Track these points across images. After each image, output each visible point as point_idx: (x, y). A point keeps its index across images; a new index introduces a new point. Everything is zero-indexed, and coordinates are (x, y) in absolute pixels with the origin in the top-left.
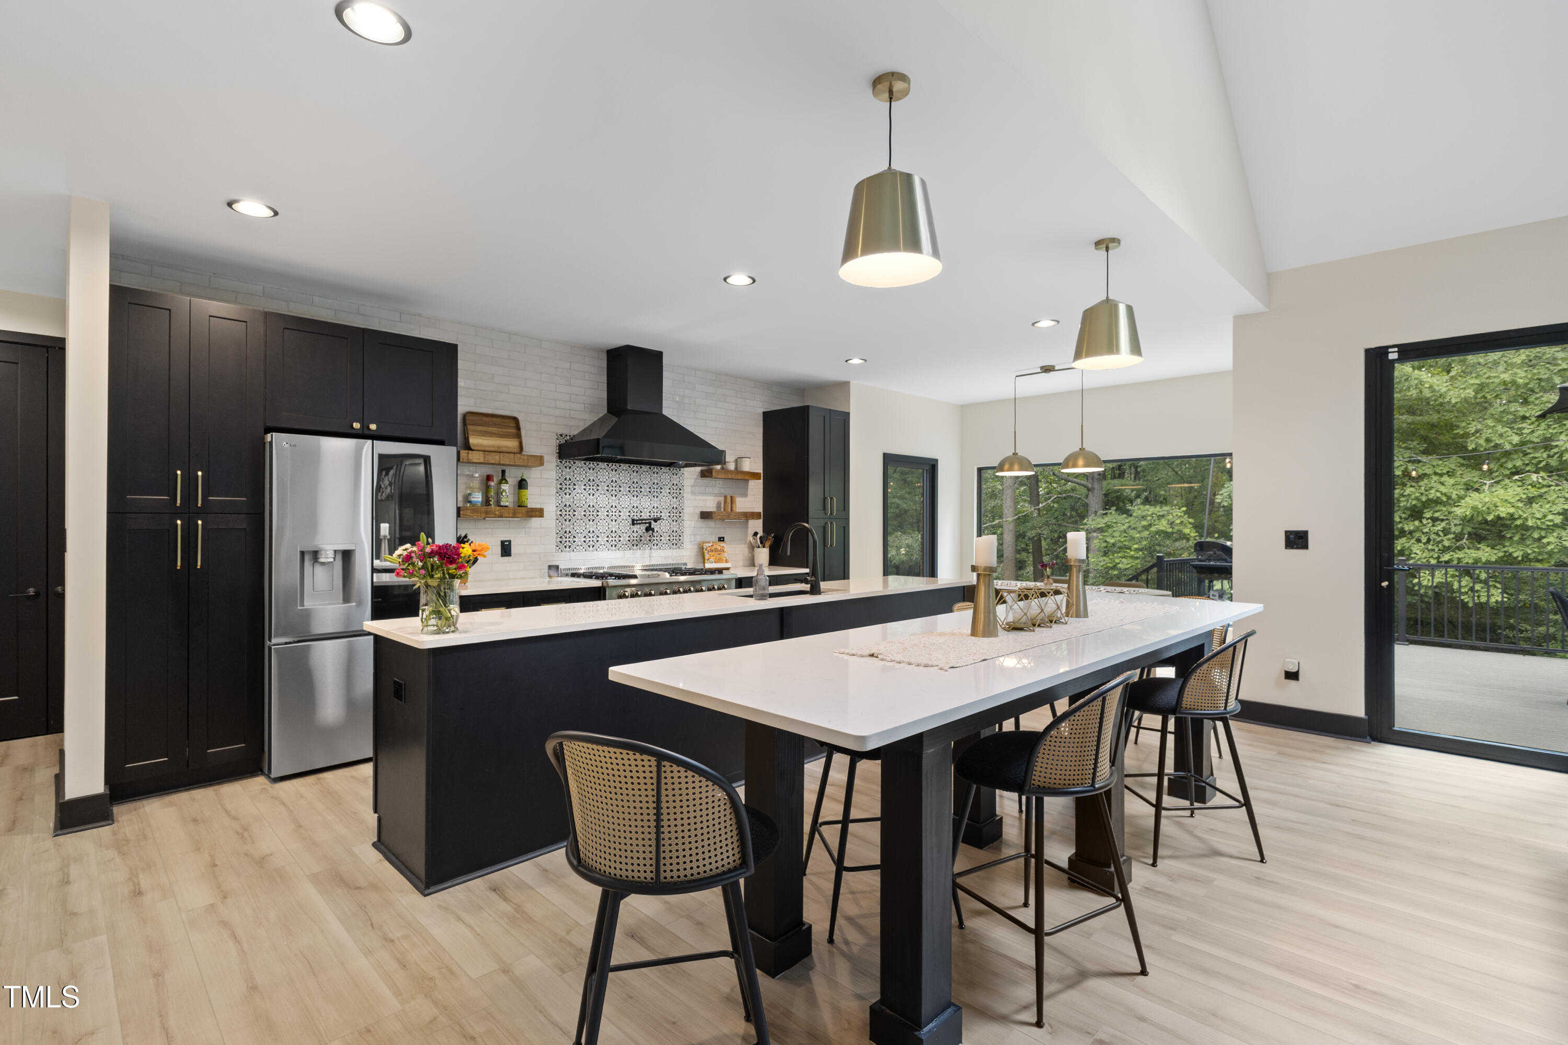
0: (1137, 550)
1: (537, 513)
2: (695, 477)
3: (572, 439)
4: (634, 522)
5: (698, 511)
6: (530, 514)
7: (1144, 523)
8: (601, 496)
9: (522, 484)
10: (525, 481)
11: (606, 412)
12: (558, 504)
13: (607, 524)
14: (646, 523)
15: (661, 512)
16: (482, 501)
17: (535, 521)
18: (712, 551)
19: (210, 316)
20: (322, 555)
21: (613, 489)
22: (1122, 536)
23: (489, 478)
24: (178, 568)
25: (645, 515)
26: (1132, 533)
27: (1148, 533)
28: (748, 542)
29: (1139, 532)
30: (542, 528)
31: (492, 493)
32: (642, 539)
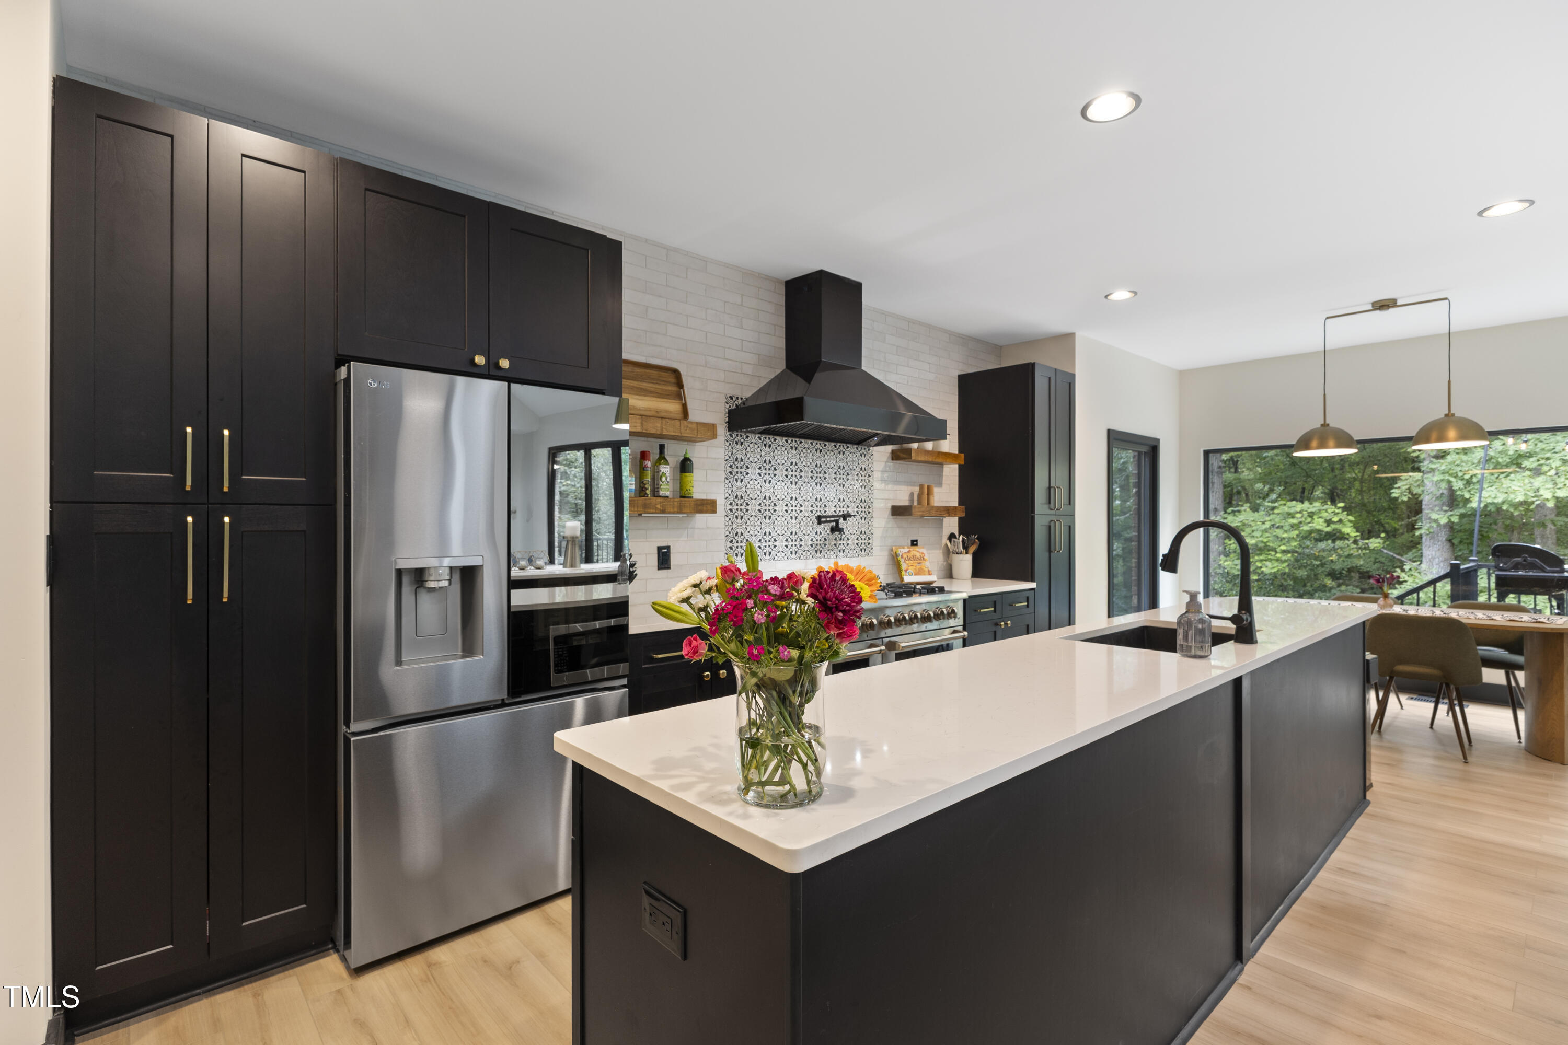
0: (1284, 552)
1: (709, 507)
2: (885, 459)
3: (744, 404)
4: (820, 520)
5: (889, 505)
6: (700, 508)
7: (1294, 521)
8: (778, 483)
9: (685, 466)
10: (691, 461)
11: (784, 367)
12: (727, 495)
13: (786, 522)
14: (830, 522)
15: (848, 506)
16: (635, 490)
17: (701, 519)
18: (909, 559)
19: (243, 155)
20: (430, 575)
21: (793, 475)
22: (1264, 536)
23: (644, 455)
24: (189, 602)
25: (830, 511)
26: (1279, 532)
27: (1297, 532)
28: (943, 545)
29: (1286, 531)
30: (708, 528)
31: (648, 478)
32: (827, 543)
